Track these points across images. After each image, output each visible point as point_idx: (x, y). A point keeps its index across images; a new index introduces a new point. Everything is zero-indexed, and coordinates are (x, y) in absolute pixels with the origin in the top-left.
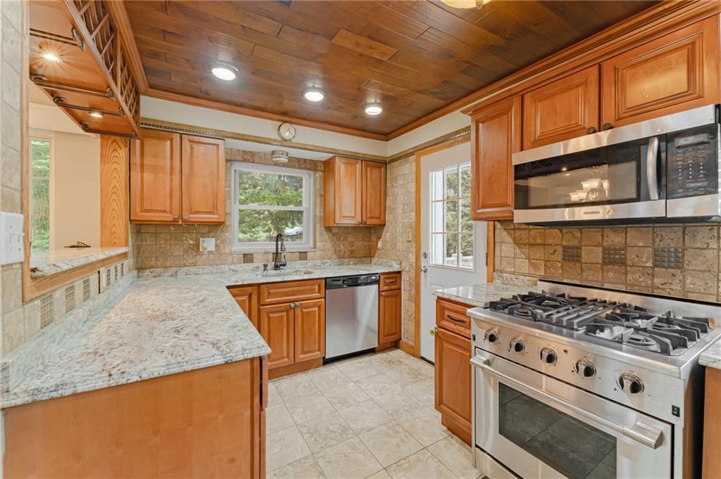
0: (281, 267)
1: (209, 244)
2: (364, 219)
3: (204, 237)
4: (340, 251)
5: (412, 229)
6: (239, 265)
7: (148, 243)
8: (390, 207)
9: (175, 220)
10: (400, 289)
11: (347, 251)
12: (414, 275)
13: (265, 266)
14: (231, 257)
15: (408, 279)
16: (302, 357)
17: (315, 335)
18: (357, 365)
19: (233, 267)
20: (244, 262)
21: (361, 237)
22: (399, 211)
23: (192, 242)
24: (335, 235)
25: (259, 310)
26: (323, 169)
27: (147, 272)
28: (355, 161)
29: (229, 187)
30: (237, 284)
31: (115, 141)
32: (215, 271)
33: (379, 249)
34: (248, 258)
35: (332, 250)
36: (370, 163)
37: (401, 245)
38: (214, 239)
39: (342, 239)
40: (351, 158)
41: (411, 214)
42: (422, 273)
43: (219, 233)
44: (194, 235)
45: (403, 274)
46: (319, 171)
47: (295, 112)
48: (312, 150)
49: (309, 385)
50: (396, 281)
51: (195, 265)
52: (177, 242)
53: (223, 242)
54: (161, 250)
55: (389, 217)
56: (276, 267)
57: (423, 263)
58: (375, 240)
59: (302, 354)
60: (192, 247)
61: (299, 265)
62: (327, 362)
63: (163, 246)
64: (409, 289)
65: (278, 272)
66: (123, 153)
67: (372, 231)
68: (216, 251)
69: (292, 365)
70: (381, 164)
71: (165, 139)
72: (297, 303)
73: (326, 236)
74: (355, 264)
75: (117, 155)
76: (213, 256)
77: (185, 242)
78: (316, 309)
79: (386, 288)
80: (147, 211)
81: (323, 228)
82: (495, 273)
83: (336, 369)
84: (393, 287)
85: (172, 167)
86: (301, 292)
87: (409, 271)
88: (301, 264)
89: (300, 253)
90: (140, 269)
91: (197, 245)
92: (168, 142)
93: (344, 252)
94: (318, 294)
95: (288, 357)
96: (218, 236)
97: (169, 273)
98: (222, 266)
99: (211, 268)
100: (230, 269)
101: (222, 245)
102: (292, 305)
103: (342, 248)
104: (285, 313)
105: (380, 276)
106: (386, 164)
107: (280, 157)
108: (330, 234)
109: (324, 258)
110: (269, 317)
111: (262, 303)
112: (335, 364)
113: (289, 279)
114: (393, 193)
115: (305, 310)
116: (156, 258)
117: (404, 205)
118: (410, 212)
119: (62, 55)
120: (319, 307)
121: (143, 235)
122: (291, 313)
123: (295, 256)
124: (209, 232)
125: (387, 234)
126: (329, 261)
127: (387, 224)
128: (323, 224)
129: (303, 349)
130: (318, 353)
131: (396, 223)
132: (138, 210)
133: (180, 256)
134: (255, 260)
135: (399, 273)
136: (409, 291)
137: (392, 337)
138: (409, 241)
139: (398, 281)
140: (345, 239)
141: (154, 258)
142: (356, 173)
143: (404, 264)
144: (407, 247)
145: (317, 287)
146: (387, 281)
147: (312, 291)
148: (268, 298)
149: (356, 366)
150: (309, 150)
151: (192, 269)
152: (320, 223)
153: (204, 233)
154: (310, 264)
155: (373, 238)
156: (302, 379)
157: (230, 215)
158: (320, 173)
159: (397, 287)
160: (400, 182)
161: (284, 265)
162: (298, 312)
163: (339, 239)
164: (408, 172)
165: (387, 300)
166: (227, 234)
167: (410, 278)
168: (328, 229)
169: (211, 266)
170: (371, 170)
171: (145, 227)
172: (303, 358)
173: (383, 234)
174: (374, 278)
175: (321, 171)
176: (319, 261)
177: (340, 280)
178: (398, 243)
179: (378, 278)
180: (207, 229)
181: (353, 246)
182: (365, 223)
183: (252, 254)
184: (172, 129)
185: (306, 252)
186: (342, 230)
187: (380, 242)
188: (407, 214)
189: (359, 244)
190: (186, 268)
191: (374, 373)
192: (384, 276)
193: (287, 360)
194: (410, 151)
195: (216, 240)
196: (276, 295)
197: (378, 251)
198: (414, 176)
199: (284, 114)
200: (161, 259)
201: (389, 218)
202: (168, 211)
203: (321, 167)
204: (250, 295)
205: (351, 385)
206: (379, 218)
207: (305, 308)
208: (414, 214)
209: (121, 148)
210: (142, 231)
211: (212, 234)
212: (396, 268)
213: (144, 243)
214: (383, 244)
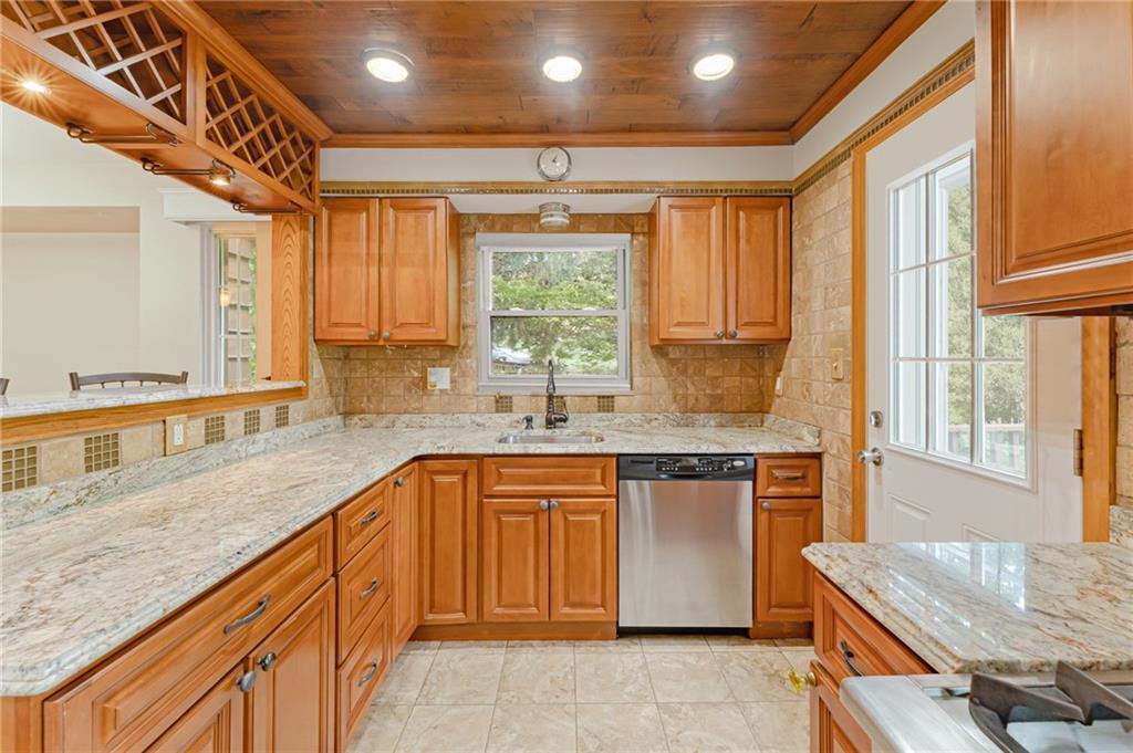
0: (558, 424)
1: (441, 378)
2: (731, 328)
3: (434, 366)
4: (685, 396)
5: (846, 349)
6: (487, 416)
7: (358, 375)
8: (799, 299)
9: (372, 339)
10: (819, 497)
11: (701, 398)
12: (850, 467)
13: (529, 420)
14: (475, 401)
15: (835, 476)
16: (564, 612)
17: (594, 574)
18: (690, 660)
19: (478, 419)
20: (497, 411)
21: (738, 367)
22: (817, 304)
23: (416, 374)
24: (673, 362)
25: (480, 506)
26: (646, 229)
27: (356, 419)
28: (707, 202)
29: (473, 280)
30: (442, 452)
31: (288, 222)
32: (449, 423)
33: (779, 396)
34: (503, 404)
35: (668, 395)
36: (746, 201)
37: (822, 388)
38: (448, 369)
39: (690, 371)
40: (696, 196)
41: (842, 309)
42: (871, 466)
43: (457, 359)
44: (419, 362)
45: (826, 459)
46: (638, 234)
47: (559, 120)
48: (606, 191)
49: (565, 678)
50: (803, 477)
51: (420, 411)
52: (395, 374)
53: (463, 374)
54: (375, 385)
55: (797, 320)
56: (550, 423)
57: (872, 440)
58: (770, 375)
59: (566, 605)
60: (416, 381)
61: (596, 421)
62: (625, 633)
63: (377, 379)
64: (838, 501)
65: (549, 432)
66: (297, 238)
67: (767, 355)
68: (452, 390)
69: (544, 623)
70: (781, 200)
71: (357, 211)
72: (554, 502)
73: (655, 365)
74: (721, 425)
75: (290, 243)
76: (446, 398)
77: (407, 374)
78: (597, 518)
79: (773, 490)
80: (337, 325)
81: (648, 348)
82: (1115, 510)
83: (639, 656)
84: (796, 490)
85: (368, 254)
86: (564, 481)
87: (838, 456)
88: (601, 420)
89: (599, 397)
90: (347, 414)
91: (424, 379)
92: (364, 214)
93: (697, 399)
94: (602, 488)
95: (537, 606)
96: (455, 365)
97: (384, 423)
98: (461, 416)
99: (442, 418)
100: (473, 422)
101: (461, 379)
102: (544, 503)
103: (691, 390)
104: (530, 518)
105: (755, 461)
106: (791, 198)
107: (552, 216)
108: (664, 363)
109: (650, 410)
110: (499, 521)
111: (486, 492)
112: (644, 641)
113: (538, 451)
114: (805, 264)
115: (571, 518)
116: (369, 397)
117: (826, 288)
118: (840, 306)
119: (51, 83)
120: (603, 514)
121: (352, 362)
122: (544, 518)
123: (588, 403)
124: (442, 357)
125: (793, 363)
126: (661, 417)
127: (793, 338)
128: (647, 340)
129: (567, 596)
130: (601, 610)
131: (810, 334)
132: (325, 325)
133: (400, 396)
134: (514, 408)
135: (818, 456)
136: (840, 506)
137: (793, 611)
138: (839, 380)
139: (810, 476)
140: (700, 371)
141: (365, 399)
142: (709, 226)
143: (827, 436)
144: (833, 393)
145: (598, 473)
146: (777, 473)
147: (587, 480)
148: (498, 484)
149: (684, 664)
150: (602, 192)
151: (416, 418)
152: (642, 338)
153: (434, 360)
154: (617, 421)
155: (768, 370)
156: (562, 656)
157: (474, 327)
158: (641, 238)
159: (808, 491)
160: (819, 233)
161: (565, 420)
162: (558, 518)
163: (684, 372)
164: (835, 205)
165: (778, 519)
166: (468, 361)
167: (840, 473)
168: (661, 349)
169: (443, 414)
170: (748, 219)
171: (355, 350)
172: (567, 615)
173: (786, 360)
174: (738, 463)
175: (644, 234)
176: (639, 415)
177: (651, 463)
178: (815, 383)
179: (751, 465)
180: (438, 353)
181: (717, 387)
182: (733, 337)
183: (511, 397)
184: (368, 192)
185: (613, 397)
186: (690, 351)
187: (779, 380)
188: (834, 312)
189: (733, 382)
190: (408, 416)
191: (717, 697)
192: (771, 462)
193: (534, 610)
194: (840, 151)
195: (452, 371)
196: (513, 480)
197: (777, 401)
198: (849, 212)
199: (544, 129)
200: (374, 400)
201: (797, 322)
202: (364, 324)
203: (643, 226)
204: (465, 475)
205: (649, 711)
206: (774, 324)
207: (575, 513)
208: (848, 310)
209: (294, 232)
210: (352, 356)
211: (446, 362)
212: (808, 444)
213: (353, 375)
214: (785, 384)
